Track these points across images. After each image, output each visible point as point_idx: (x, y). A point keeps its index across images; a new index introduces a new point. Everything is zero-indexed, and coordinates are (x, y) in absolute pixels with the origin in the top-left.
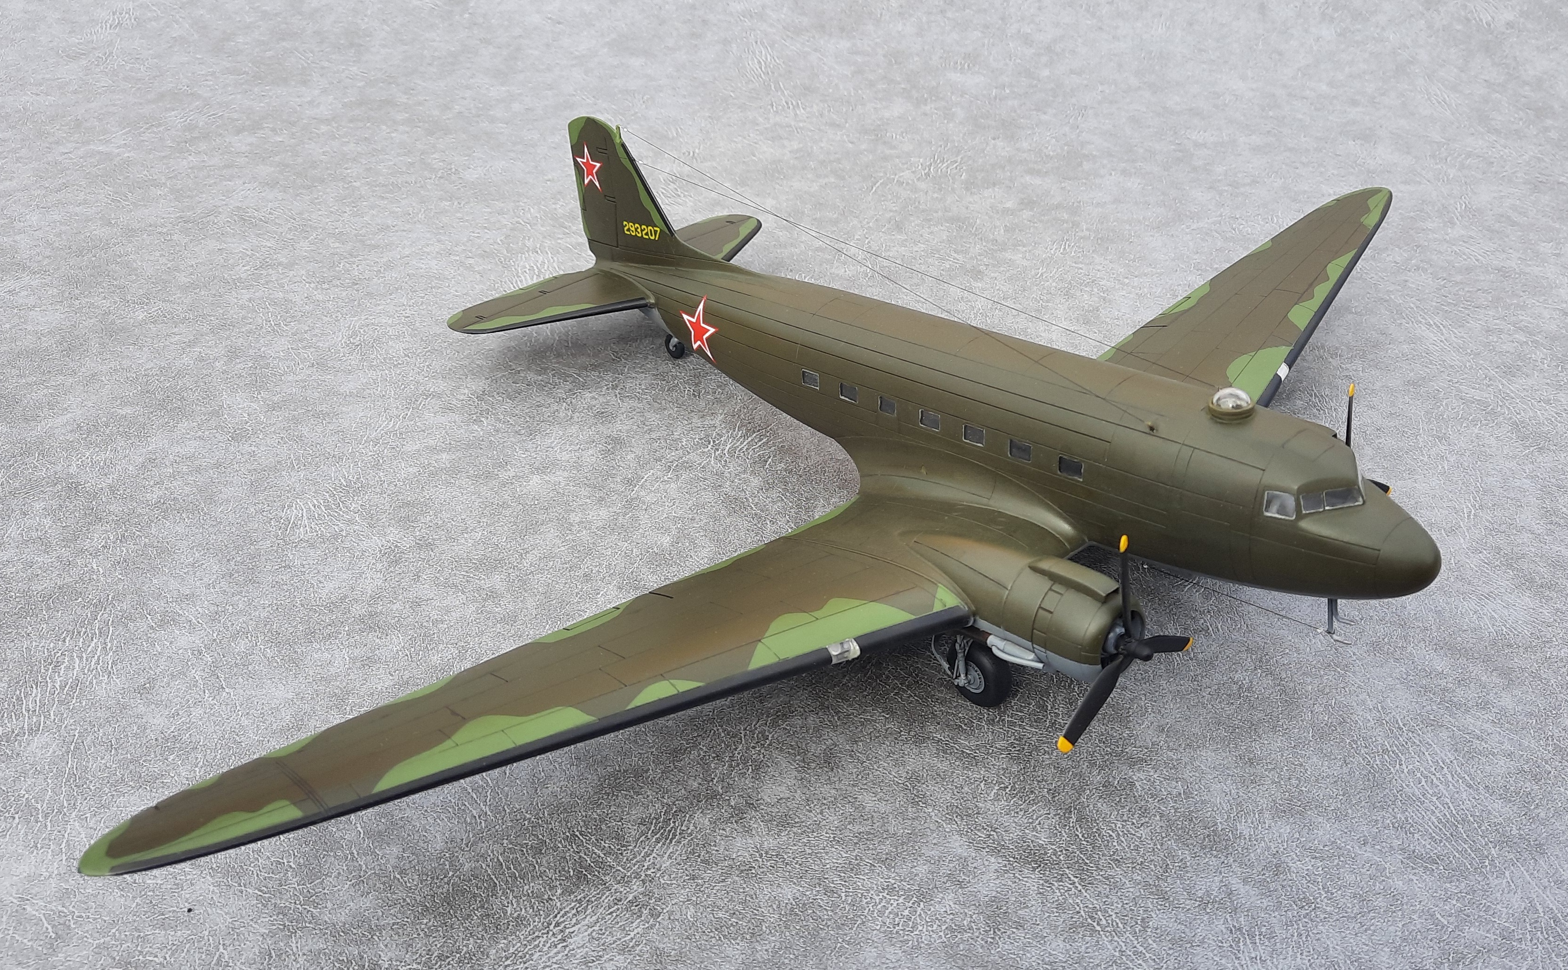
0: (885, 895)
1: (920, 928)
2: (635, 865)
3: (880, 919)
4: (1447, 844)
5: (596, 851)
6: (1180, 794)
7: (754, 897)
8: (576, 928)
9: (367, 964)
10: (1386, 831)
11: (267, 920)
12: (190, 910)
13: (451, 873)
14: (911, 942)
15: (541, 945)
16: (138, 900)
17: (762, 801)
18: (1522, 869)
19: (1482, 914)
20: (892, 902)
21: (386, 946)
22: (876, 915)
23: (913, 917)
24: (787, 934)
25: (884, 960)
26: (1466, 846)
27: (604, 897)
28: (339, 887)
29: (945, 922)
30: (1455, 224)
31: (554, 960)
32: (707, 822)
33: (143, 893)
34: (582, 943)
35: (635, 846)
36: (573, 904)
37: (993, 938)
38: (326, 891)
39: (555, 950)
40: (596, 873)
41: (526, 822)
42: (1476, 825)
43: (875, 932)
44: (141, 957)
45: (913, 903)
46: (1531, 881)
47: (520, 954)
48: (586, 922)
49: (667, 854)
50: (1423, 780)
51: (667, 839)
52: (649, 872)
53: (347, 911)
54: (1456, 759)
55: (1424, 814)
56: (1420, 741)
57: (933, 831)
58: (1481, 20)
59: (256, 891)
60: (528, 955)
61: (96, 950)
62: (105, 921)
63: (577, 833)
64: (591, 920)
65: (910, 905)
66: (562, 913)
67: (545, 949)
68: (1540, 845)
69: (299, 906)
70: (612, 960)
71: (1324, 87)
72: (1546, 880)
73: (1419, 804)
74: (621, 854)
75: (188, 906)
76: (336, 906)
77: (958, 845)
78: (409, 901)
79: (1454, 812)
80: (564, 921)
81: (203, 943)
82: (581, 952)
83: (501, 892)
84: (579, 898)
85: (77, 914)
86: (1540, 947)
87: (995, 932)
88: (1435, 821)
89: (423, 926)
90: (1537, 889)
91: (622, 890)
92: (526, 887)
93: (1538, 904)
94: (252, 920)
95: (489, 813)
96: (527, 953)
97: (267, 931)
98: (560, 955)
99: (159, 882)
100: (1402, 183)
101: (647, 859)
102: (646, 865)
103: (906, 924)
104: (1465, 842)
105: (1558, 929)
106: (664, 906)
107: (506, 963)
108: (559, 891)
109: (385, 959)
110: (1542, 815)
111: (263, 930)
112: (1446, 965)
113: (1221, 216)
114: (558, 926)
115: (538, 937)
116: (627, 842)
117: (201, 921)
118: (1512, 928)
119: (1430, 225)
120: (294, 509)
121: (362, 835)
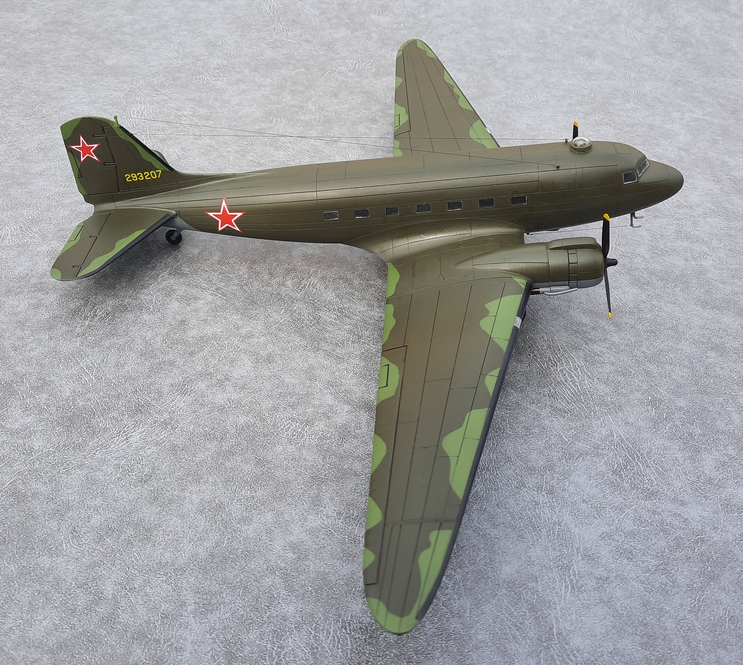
0: (290, 422)
1: (306, 437)
2: (166, 405)
4: (574, 404)
8: (134, 434)
9: (27, 448)
10: (544, 398)
13: (72, 407)
15: (115, 441)
18: (610, 417)
19: (586, 437)
20: (293, 425)
21: (37, 440)
23: (303, 432)
25: (286, 452)
26: (583, 406)
27: (149, 420)
29: (318, 435)
31: (121, 448)
34: (136, 441)
36: (133, 423)
37: (341, 443)
39: (122, 444)
41: (112, 384)
45: (304, 426)
47: (105, 445)
48: (139, 431)
50: (567, 374)
51: (183, 394)
52: (172, 409)
53: (19, 423)
54: (585, 365)
55: (564, 390)
56: (568, 356)
57: (317, 393)
60: (108, 446)
63: (138, 390)
65: (302, 426)
66: (127, 426)
67: (119, 442)
73: (563, 385)
74: (159, 400)
76: (13, 421)
77: (329, 400)
79: (580, 390)
80: (128, 431)
82: (134, 445)
83: (97, 417)
86: (612, 453)
87: (342, 440)
88: (570, 393)
89: (57, 431)
90: (615, 426)
92: (110, 415)
95: (94, 379)
98: (124, 447)
102: (171, 405)
103: (299, 435)
105: (623, 445)
106: (179, 425)
107: (97, 449)
108: (126, 417)
110: (624, 392)
112: (564, 460)
115: (114, 437)
118: (600, 443)
119: (617, 102)
120: (3, 230)
121: (29, 388)
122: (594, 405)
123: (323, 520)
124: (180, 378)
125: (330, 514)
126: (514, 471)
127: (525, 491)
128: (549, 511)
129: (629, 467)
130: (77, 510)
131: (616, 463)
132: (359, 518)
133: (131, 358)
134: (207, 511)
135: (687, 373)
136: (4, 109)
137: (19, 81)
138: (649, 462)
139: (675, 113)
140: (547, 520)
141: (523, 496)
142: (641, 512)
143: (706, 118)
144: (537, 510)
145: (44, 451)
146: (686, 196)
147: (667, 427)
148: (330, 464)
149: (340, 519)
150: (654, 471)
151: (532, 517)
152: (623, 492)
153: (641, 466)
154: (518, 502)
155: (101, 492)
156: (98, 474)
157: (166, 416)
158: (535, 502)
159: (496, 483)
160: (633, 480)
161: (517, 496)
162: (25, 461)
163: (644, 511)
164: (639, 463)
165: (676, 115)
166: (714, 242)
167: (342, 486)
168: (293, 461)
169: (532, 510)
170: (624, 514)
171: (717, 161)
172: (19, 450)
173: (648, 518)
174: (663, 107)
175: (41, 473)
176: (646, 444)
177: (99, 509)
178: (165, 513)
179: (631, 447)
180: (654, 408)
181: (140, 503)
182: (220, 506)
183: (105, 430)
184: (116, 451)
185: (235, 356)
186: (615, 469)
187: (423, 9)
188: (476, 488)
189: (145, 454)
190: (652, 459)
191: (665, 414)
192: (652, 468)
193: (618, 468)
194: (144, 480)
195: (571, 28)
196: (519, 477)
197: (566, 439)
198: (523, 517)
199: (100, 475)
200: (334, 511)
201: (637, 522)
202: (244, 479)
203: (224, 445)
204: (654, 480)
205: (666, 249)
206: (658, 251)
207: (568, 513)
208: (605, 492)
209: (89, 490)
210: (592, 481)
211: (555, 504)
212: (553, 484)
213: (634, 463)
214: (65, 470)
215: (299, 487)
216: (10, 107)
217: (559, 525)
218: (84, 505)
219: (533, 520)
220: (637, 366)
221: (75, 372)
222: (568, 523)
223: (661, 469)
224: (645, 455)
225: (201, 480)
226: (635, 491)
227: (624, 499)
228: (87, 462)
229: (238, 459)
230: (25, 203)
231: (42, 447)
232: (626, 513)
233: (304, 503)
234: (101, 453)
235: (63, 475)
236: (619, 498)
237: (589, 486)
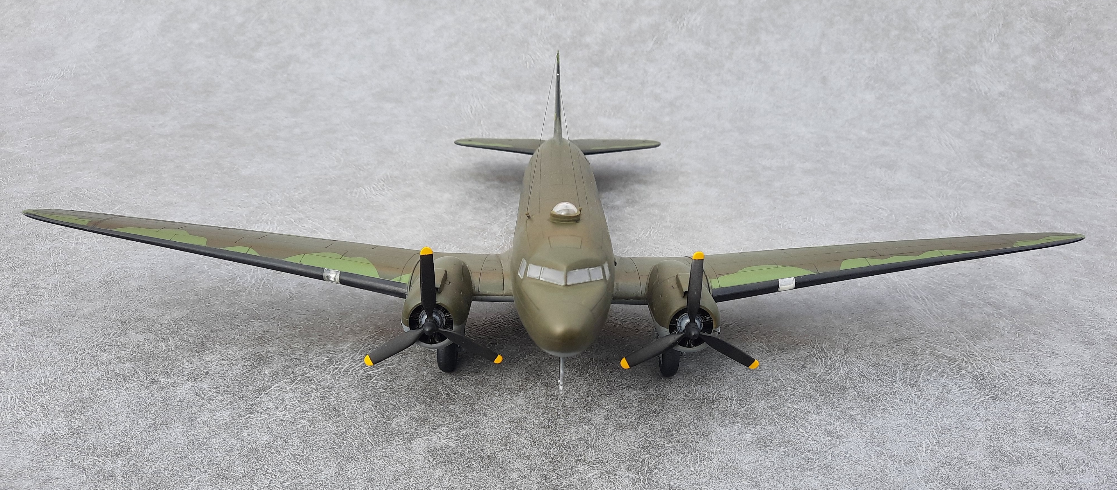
30: (948, 227)
58: (981, 91)
71: (864, 133)
100: (911, 197)
113: (771, 215)
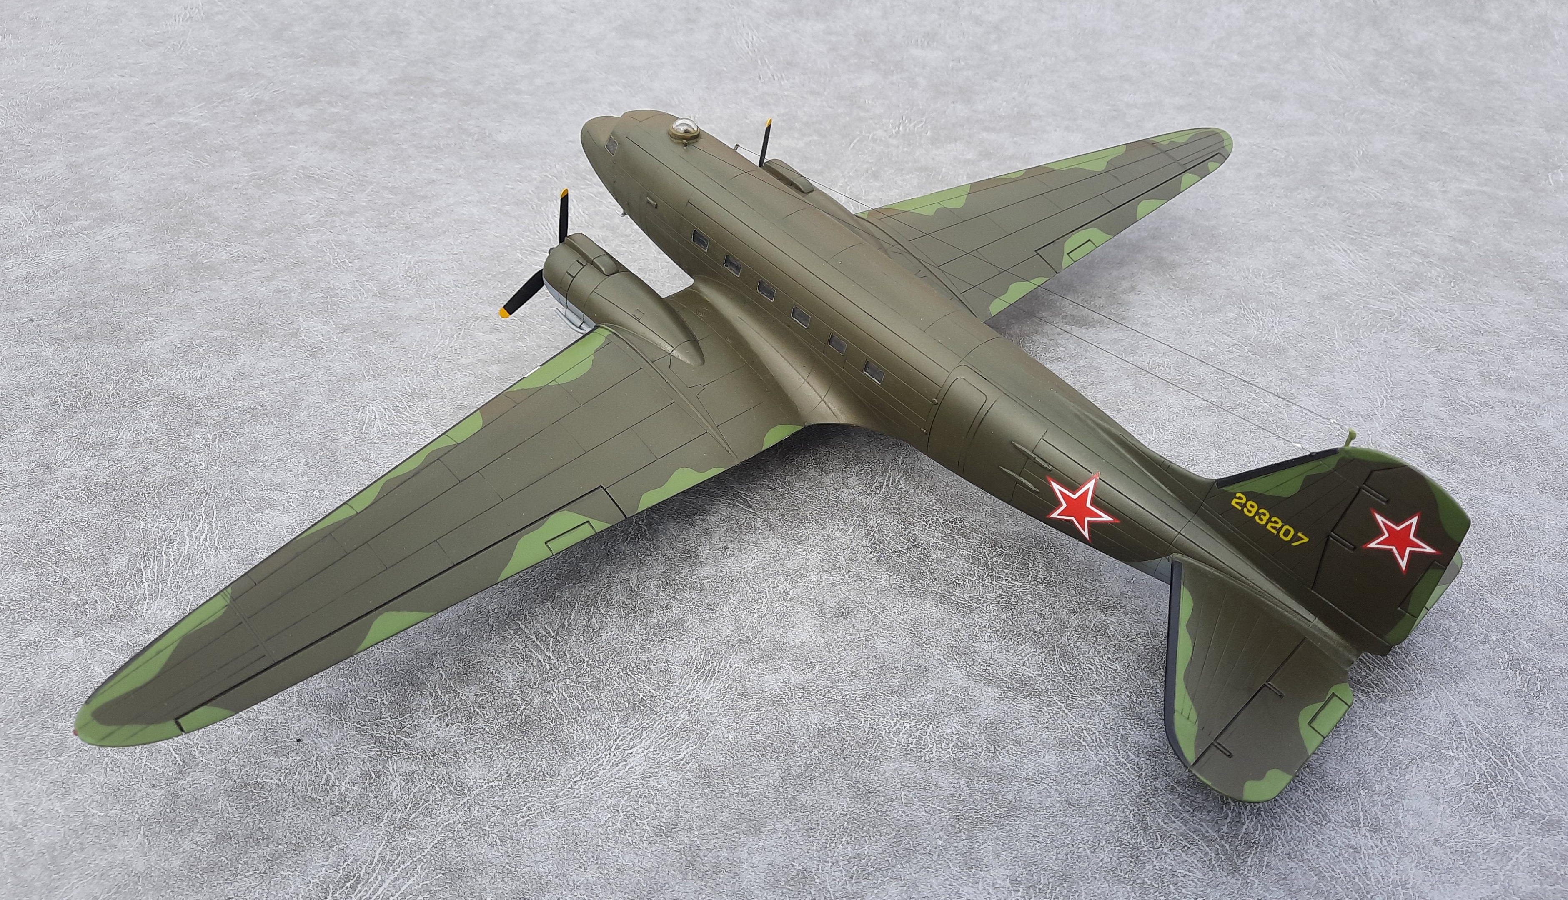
0: (899, 719)
1: (931, 746)
2: (681, 698)
3: (896, 739)
4: (1380, 671)
5: (647, 687)
6: (1148, 634)
7: (786, 722)
8: (634, 750)
9: (455, 782)
11: (366, 747)
12: (299, 741)
14: (923, 758)
15: (604, 764)
16: (253, 733)
17: (787, 645)
18: (1445, 690)
19: (1413, 727)
20: (905, 725)
21: (470, 767)
22: (892, 736)
23: (924, 737)
24: (816, 752)
25: (901, 772)
26: (1397, 673)
27: (655, 725)
28: (427, 720)
29: (952, 740)
31: (616, 777)
32: (741, 662)
33: (257, 727)
34: (639, 762)
35: (680, 683)
36: (630, 730)
37: (994, 753)
38: (415, 723)
39: (617, 768)
40: (648, 705)
41: (585, 665)
42: (1403, 655)
43: (892, 750)
44: (258, 779)
45: (924, 726)
46: (1454, 701)
47: (587, 772)
48: (642, 745)
49: (709, 689)
51: (707, 677)
52: (694, 704)
53: (435, 740)
57: (936, 668)
59: (355, 724)
60: (593, 773)
61: (219, 774)
62: (225, 751)
63: (629, 673)
64: (646, 743)
65: (921, 727)
66: (621, 738)
67: (608, 767)
68: (1460, 671)
69: (393, 736)
70: (667, 775)
72: (1467, 699)
74: (669, 689)
75: (298, 737)
76: (425, 735)
77: (959, 678)
78: (488, 730)
80: (623, 745)
81: (312, 767)
82: (638, 770)
83: (567, 722)
84: (634, 725)
85: (200, 745)
86: (1464, 754)
87: (995, 748)
89: (501, 751)
90: (1459, 707)
91: (671, 718)
92: (588, 718)
93: (1461, 719)
94: (353, 748)
95: (552, 657)
96: (593, 771)
97: (366, 757)
98: (621, 773)
99: (271, 718)
101: (692, 693)
102: (691, 697)
103: (918, 743)
104: (1395, 669)
105: (1480, 739)
106: (708, 731)
107: (575, 780)
108: (617, 721)
109: (471, 778)
111: (363, 756)
112: (1385, 769)
114: (619, 748)
115: (601, 757)
116: (673, 679)
117: (309, 749)
118: (1440, 739)
119: (1333, 169)
120: (367, 412)
121: (444, 677)
122: (1413, 671)
123: (989, 894)
124: (698, 649)
125: (999, 882)
126: (1304, 792)
127: (1331, 829)
128: (1380, 862)
129: (1499, 777)
130: (557, 891)
131: (1476, 773)
132: (1050, 887)
133: (609, 619)
134: (782, 884)
135: (1558, 610)
136: (342, 216)
137: (362, 173)
138: (1532, 768)
139: (1431, 183)
140: (1381, 880)
141: (1329, 838)
142: (1540, 858)
143: (1485, 189)
144: (1359, 861)
145: (485, 787)
146: (1483, 315)
147: (1547, 705)
148: (982, 792)
149: (1019, 891)
150: (1545, 784)
151: (1353, 875)
152: (1500, 823)
153: (1520, 776)
154: (1324, 848)
155: (593, 857)
156: (583, 823)
157: (684, 716)
158: (1352, 847)
159: (1276, 816)
160: (1513, 801)
161: (1320, 838)
162: (454, 805)
163: (1545, 856)
164: (1515, 770)
165: (1434, 186)
166: (1548, 388)
167: (1010, 830)
168: (917, 789)
169: (1350, 862)
170: (1512, 862)
171: (1520, 257)
172: (442, 786)
173: (1555, 868)
174: (1411, 175)
175: (485, 826)
176: (1519, 736)
177: (594, 887)
178: (710, 891)
179: (1494, 742)
180: (1518, 673)
181: (664, 874)
182: (804, 876)
183: (584, 745)
184: (608, 782)
185: (785, 608)
186: (1476, 782)
187: (993, 36)
188: (1245, 827)
189: (659, 786)
190: (1537, 762)
191: (1538, 683)
192: (1539, 778)
193: (1482, 781)
194: (666, 832)
195: (1235, 57)
196: (1314, 802)
197: (1379, 733)
198: (1337, 876)
199: (586, 826)
200: (1005, 877)
201: (1539, 877)
202: (838, 824)
203: (792, 764)
204: (1548, 799)
205: (1472, 402)
206: (1458, 407)
207: (1413, 865)
208: (1469, 825)
209: (571, 853)
210: (1442, 806)
211: (1388, 849)
212: (1377, 814)
213: (1507, 771)
214: (525, 819)
215: (936, 836)
216: (351, 214)
217: (1403, 886)
218: (567, 881)
219: (1357, 881)
220: (1471, 600)
221: (519, 646)
222: (1418, 883)
223: (1555, 780)
224: (1523, 756)
225: (763, 829)
226: (1520, 821)
227: (1505, 835)
228: (561, 804)
229: (821, 788)
230: (397, 366)
231: (480, 779)
232: (1514, 860)
233: (951, 864)
234: (583, 787)
235: (523, 828)
236: (1495, 833)
237: (1439, 814)
